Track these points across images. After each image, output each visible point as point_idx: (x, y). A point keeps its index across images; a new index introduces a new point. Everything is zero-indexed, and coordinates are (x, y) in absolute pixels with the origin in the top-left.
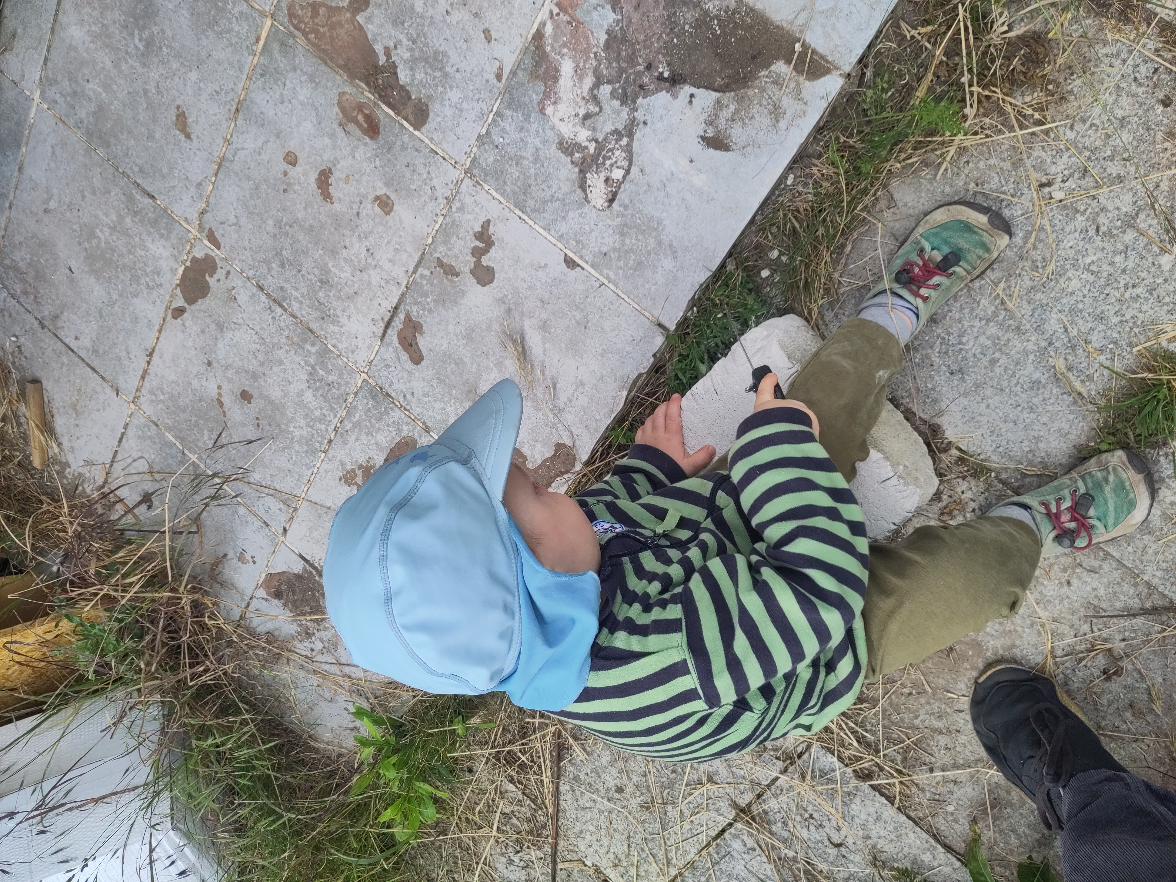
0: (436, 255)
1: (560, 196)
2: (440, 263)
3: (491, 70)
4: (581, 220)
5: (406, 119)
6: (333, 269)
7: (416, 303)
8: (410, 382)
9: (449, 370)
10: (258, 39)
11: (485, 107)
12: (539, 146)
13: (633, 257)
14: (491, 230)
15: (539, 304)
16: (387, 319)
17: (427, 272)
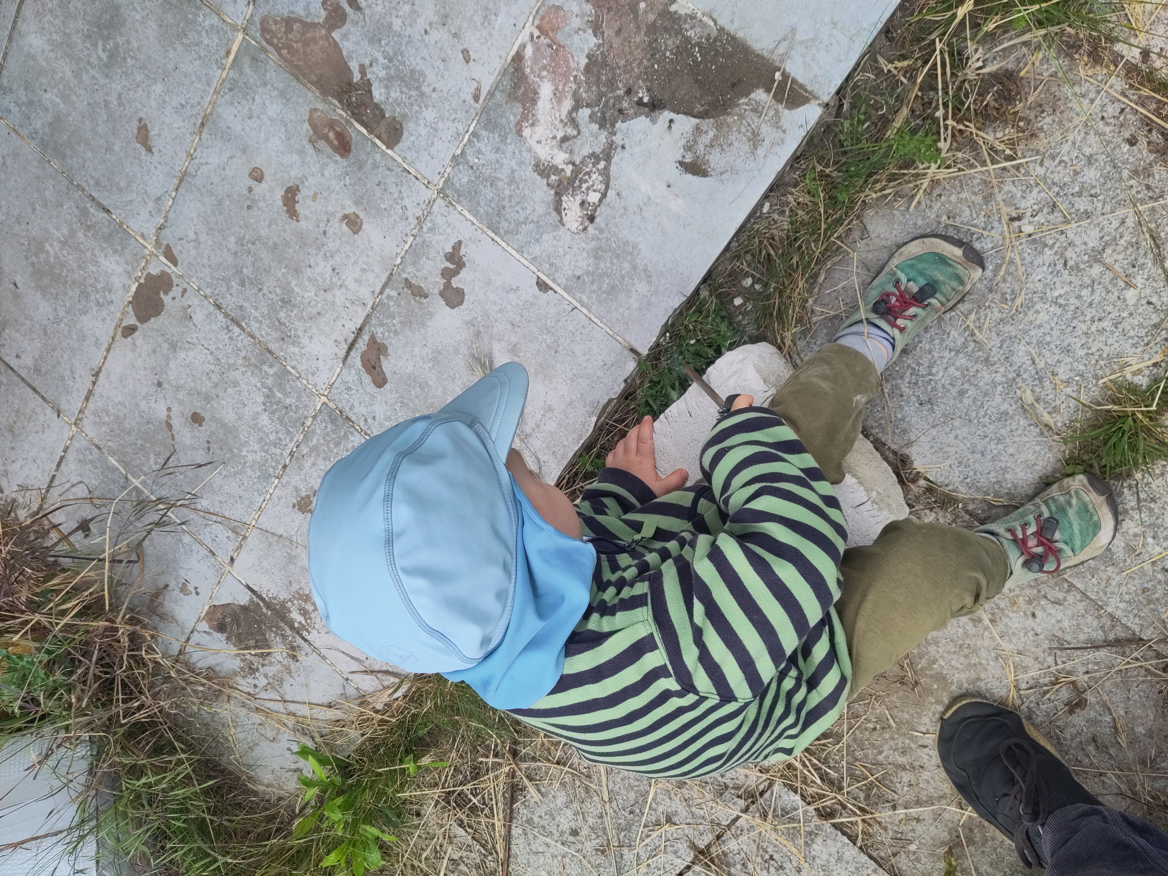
0: (405, 276)
1: (535, 219)
2: (408, 283)
3: (469, 90)
4: (555, 242)
5: (379, 138)
6: (295, 289)
7: (382, 325)
8: (371, 405)
9: (413, 393)
10: (228, 53)
11: (460, 126)
12: (515, 167)
13: (607, 281)
14: (462, 252)
15: (509, 327)
16: (350, 340)
17: (394, 293)
